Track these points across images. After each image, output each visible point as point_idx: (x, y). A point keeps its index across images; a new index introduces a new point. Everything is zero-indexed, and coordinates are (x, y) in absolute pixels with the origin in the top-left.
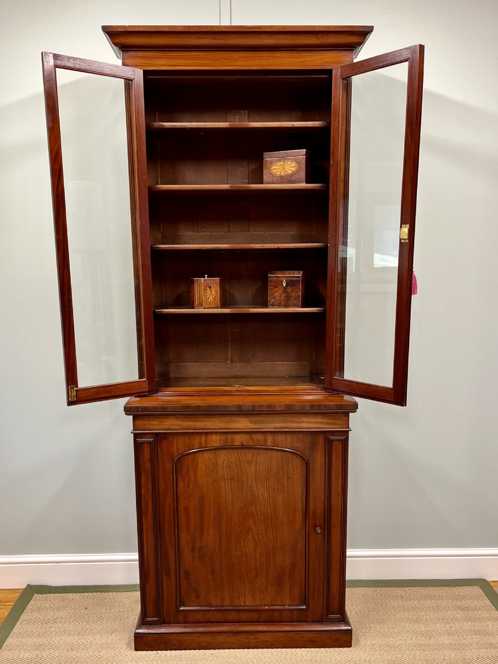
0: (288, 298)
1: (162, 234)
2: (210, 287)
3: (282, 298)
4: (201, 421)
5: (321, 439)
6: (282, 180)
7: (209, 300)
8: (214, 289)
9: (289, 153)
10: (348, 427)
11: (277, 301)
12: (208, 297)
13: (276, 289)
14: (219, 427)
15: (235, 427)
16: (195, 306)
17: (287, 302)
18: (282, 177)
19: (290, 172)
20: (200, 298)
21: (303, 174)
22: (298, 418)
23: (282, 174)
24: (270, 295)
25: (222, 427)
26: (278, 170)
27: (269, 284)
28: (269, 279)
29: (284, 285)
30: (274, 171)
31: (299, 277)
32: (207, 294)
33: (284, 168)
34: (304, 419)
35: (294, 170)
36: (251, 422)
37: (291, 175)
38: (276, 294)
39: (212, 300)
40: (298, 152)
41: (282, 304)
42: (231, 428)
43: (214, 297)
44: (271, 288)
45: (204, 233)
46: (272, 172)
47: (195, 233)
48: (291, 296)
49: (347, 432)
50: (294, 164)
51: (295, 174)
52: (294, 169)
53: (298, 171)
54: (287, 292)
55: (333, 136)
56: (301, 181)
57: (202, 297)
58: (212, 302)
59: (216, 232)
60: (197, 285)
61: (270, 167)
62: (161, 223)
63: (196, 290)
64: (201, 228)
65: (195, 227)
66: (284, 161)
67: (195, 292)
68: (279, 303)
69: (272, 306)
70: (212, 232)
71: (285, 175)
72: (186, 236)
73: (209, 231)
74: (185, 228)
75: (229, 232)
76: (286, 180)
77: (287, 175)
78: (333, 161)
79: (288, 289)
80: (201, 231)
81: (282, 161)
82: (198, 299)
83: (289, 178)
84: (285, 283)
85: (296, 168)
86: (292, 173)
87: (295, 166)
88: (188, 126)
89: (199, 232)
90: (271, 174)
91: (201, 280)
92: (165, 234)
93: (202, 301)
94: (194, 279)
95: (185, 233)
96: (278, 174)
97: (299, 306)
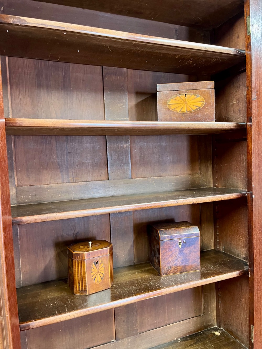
1: (16, 188)
2: (97, 263)
6: (184, 116)
7: (96, 280)
8: (102, 264)
9: (193, 84)
11: (171, 267)
12: (93, 278)
16: (75, 291)
17: (185, 266)
18: (184, 114)
19: (194, 108)
20: (82, 280)
21: (212, 111)
23: (184, 110)
26: (178, 105)
27: (161, 247)
28: (161, 241)
29: (180, 246)
30: (172, 107)
31: (197, 234)
32: (92, 274)
33: (186, 103)
35: (200, 106)
37: (197, 111)
38: (171, 259)
39: (100, 279)
40: (204, 84)
43: (102, 275)
45: (78, 183)
46: (170, 107)
47: (64, 184)
48: (189, 259)
50: (200, 98)
51: (200, 110)
52: (200, 105)
53: (204, 107)
54: (183, 254)
56: (209, 118)
57: (85, 278)
58: (99, 283)
59: (93, 181)
60: (78, 261)
61: (167, 101)
62: (15, 173)
63: (76, 269)
64: (73, 177)
65: (65, 176)
66: (186, 94)
67: (74, 272)
68: (174, 270)
69: (166, 274)
70: (87, 181)
71: (188, 111)
72: (53, 188)
73: (83, 180)
74: (51, 178)
75: (108, 180)
76: (189, 118)
77: (191, 111)
78: (257, 95)
79: (184, 251)
80: (73, 181)
81: (183, 94)
82: (79, 282)
83: (193, 115)
84: (181, 243)
85: (203, 104)
86: (197, 109)
87: (201, 100)
88: (67, 28)
89: (71, 182)
90: (169, 110)
91: (83, 256)
92: (21, 187)
93: (85, 285)
94: (72, 253)
95: (51, 185)
96: (178, 110)
97: (199, 269)
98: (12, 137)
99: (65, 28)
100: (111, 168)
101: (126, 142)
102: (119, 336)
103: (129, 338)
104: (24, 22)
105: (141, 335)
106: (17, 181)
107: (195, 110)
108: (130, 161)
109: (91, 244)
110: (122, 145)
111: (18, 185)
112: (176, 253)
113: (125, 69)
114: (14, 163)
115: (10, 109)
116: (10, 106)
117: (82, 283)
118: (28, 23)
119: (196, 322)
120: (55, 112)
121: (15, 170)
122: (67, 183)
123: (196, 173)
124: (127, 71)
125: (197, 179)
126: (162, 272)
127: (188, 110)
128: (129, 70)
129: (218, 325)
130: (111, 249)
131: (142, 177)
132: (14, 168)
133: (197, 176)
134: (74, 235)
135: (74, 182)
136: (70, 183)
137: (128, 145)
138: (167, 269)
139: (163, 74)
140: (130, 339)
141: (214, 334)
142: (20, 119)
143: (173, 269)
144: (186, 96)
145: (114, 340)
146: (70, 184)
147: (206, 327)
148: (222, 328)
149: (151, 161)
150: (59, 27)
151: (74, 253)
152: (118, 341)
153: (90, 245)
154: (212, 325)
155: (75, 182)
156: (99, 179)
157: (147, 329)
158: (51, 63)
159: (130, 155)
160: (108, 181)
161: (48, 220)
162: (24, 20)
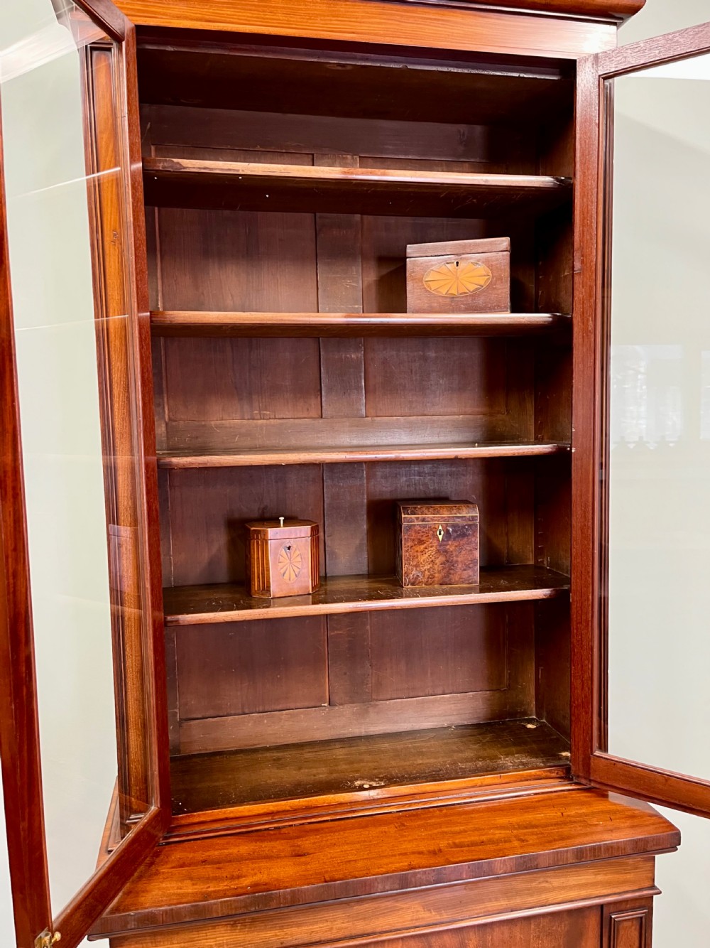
0: (449, 565)
1: (167, 424)
2: (289, 548)
3: (436, 566)
4: (298, 925)
5: (592, 922)
6: (453, 304)
7: (287, 576)
8: (298, 552)
9: (470, 244)
10: (653, 887)
11: (423, 573)
12: (282, 571)
13: (422, 547)
14: (347, 933)
15: (387, 928)
16: (253, 591)
17: (448, 574)
18: (453, 298)
19: (472, 287)
20: (263, 574)
21: (504, 290)
22: (542, 879)
23: (454, 291)
24: (408, 560)
25: (354, 932)
26: (444, 283)
27: (404, 536)
28: (404, 524)
29: (440, 537)
30: (433, 286)
31: (473, 518)
32: (281, 565)
33: (457, 278)
34: (556, 882)
35: (482, 283)
36: (427, 908)
37: (475, 295)
38: (422, 558)
39: (293, 576)
40: (491, 243)
41: (436, 579)
42: (378, 930)
43: (297, 570)
44: (410, 544)
45: (268, 422)
46: (429, 286)
47: (245, 422)
48: (457, 562)
49: (651, 898)
50: (482, 269)
51: (483, 291)
52: (482, 281)
53: (491, 286)
54: (446, 551)
55: (582, 206)
56: (498, 306)
57: (268, 570)
58: (292, 581)
59: (294, 419)
60: (258, 543)
61: (423, 275)
62: (165, 399)
63: (255, 555)
64: (260, 411)
65: (246, 407)
66: (457, 263)
67: (252, 560)
68: (428, 578)
69: (413, 584)
70: (283, 419)
71: (461, 294)
72: (226, 427)
73: (277, 417)
74: (223, 410)
75: (322, 417)
76: (462, 306)
77: (465, 293)
78: (582, 262)
79: (448, 547)
80: (259, 417)
81: (453, 263)
82: (259, 577)
83: (470, 300)
84: (442, 533)
85: (488, 279)
86: (477, 289)
87: (484, 273)
88: (243, 171)
89: (256, 418)
90: (427, 291)
91: (266, 533)
92: (174, 423)
93: (269, 582)
94: (250, 530)
95: (223, 421)
96: (443, 292)
97: (476, 582)
98: (162, 339)
99: (238, 171)
100: (326, 396)
101: (357, 349)
102: (336, 699)
103: (354, 705)
104: (178, 166)
105: (377, 705)
106: (169, 413)
107: (474, 291)
108: (363, 384)
109: (283, 520)
110: (348, 356)
111: (170, 419)
112: (432, 549)
113: (358, 217)
114: (164, 383)
115: (160, 295)
116: (160, 288)
117: (263, 577)
118: (184, 168)
119: (489, 700)
120: (230, 298)
121: (165, 395)
122: (248, 419)
123: (499, 412)
124: (362, 219)
125: (500, 423)
126: (405, 579)
127: (460, 292)
128: (365, 217)
129: (537, 715)
130: (315, 531)
131: (387, 415)
132: (165, 390)
133: (500, 417)
134: (260, 511)
135: (261, 419)
136: (254, 419)
137: (361, 355)
138: (415, 576)
139: (433, 220)
140: (355, 708)
141: (525, 727)
142: (171, 312)
143: (426, 577)
144: (457, 265)
145: (326, 705)
146: (255, 421)
147: (513, 714)
148: (544, 721)
149: (405, 387)
150: (230, 170)
151: (253, 529)
152: (332, 708)
153: (282, 522)
154: (525, 713)
155: (264, 419)
156: (306, 416)
157: (389, 697)
158: (227, 212)
159: (363, 374)
160: (321, 421)
161: (208, 465)
162: (178, 163)
